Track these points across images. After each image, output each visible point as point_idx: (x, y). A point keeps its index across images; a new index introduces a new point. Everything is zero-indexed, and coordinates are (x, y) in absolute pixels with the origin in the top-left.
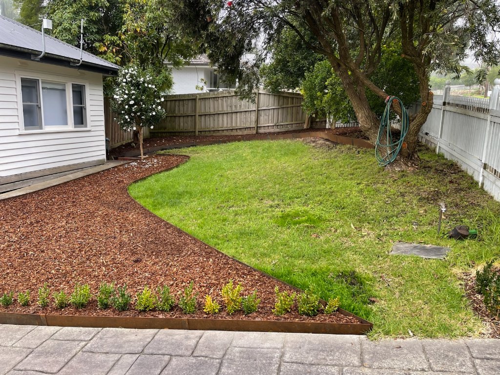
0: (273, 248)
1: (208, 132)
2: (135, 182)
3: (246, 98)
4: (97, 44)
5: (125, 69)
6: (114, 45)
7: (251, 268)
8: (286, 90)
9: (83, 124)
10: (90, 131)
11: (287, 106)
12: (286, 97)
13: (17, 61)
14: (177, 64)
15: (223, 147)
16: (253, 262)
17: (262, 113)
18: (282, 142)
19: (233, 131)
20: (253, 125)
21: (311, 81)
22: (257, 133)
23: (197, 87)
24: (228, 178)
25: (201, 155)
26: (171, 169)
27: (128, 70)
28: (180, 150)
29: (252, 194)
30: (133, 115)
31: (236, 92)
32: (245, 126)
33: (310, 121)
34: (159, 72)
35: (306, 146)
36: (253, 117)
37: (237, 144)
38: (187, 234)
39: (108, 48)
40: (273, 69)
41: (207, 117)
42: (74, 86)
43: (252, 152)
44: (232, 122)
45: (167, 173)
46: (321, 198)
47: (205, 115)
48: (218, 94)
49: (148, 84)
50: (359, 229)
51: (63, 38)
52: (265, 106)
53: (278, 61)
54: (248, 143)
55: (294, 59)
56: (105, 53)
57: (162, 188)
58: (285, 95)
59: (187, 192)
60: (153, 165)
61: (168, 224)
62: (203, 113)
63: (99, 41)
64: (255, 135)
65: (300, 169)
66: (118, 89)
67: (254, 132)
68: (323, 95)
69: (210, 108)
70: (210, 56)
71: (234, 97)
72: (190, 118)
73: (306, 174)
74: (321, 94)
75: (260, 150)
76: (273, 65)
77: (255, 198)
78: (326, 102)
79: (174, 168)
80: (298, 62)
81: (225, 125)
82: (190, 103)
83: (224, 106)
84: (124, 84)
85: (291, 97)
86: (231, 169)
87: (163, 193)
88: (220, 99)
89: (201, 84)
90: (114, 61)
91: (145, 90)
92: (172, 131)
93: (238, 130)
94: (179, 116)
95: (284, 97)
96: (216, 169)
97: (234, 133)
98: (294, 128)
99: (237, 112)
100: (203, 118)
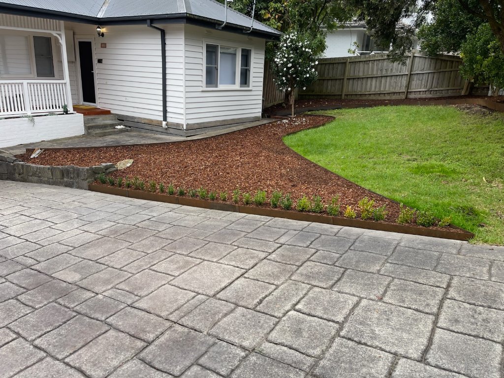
0: (404, 187)
1: (355, 96)
2: (288, 135)
3: (398, 60)
4: (263, 12)
5: (286, 35)
6: (277, 12)
7: (383, 197)
8: (445, 53)
9: (246, 84)
10: (251, 91)
11: (445, 70)
12: (445, 60)
13: (204, 29)
14: (331, 27)
15: (369, 110)
16: (386, 194)
17: (415, 77)
18: (432, 108)
19: (381, 95)
20: (403, 90)
21: (472, 44)
22: (406, 98)
23: (349, 51)
24: (370, 136)
25: (346, 117)
26: (318, 127)
27: (289, 36)
28: (326, 111)
29: (392, 149)
30: (289, 76)
31: (388, 56)
32: (393, 91)
33: (469, 86)
34: (315, 36)
35: (458, 112)
36: (404, 81)
37: (383, 108)
38: (332, 173)
39: (272, 15)
40: (434, 30)
41: (355, 81)
42: (243, 50)
43: (397, 116)
44: (380, 87)
45: (314, 130)
46: (459, 156)
47: (354, 79)
48: (370, 57)
49: (305, 49)
50: (490, 182)
51: (236, 8)
52: (419, 69)
53: (440, 22)
54: (394, 107)
55: (457, 19)
56: (269, 19)
57: (310, 140)
58: (444, 58)
59: (332, 145)
60: (302, 123)
61: (316, 165)
62: (352, 76)
63: (265, 9)
64: (404, 100)
65: (446, 132)
66: (279, 53)
67: (403, 97)
68: (483, 58)
69: (359, 72)
70: (369, 22)
71: (386, 60)
72: (338, 82)
73: (451, 137)
74: (481, 58)
75: (407, 115)
76: (433, 26)
77: (394, 152)
78: (486, 66)
79: (320, 126)
80: (461, 23)
81: (373, 89)
82: (340, 67)
83: (373, 69)
84: (285, 48)
85: (450, 61)
86: (374, 129)
87: (312, 144)
88: (371, 62)
89: (353, 48)
90: (276, 27)
91: (302, 54)
92: (319, 94)
93: (386, 95)
94: (328, 80)
95: (442, 60)
96: (360, 129)
97: (382, 98)
98: (450, 94)
99: (387, 76)
100: (351, 82)
